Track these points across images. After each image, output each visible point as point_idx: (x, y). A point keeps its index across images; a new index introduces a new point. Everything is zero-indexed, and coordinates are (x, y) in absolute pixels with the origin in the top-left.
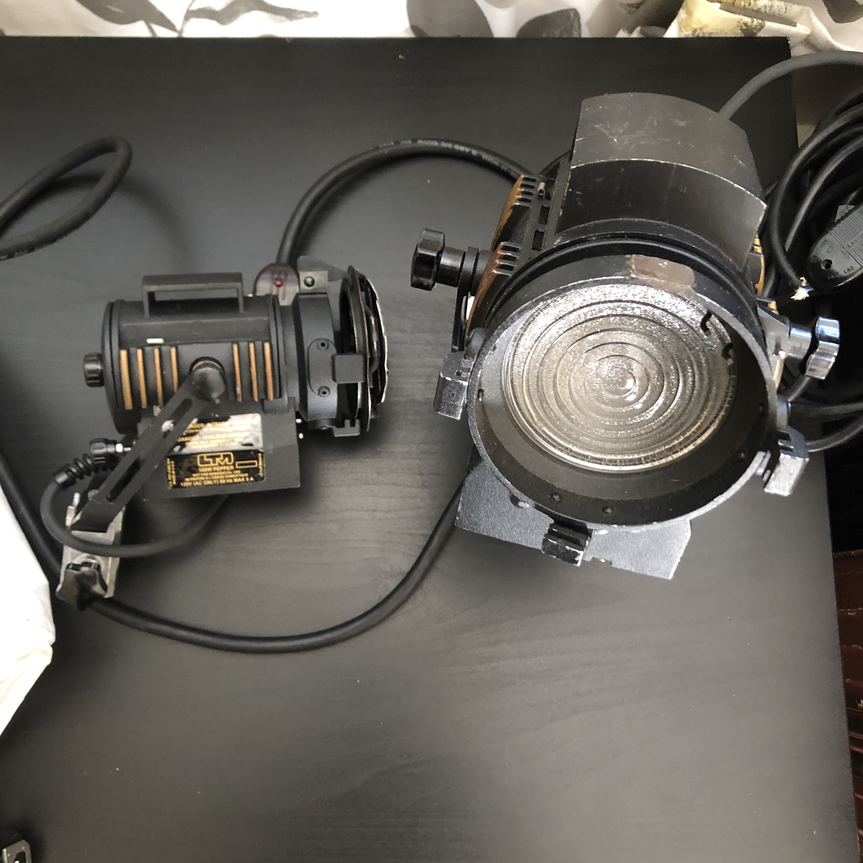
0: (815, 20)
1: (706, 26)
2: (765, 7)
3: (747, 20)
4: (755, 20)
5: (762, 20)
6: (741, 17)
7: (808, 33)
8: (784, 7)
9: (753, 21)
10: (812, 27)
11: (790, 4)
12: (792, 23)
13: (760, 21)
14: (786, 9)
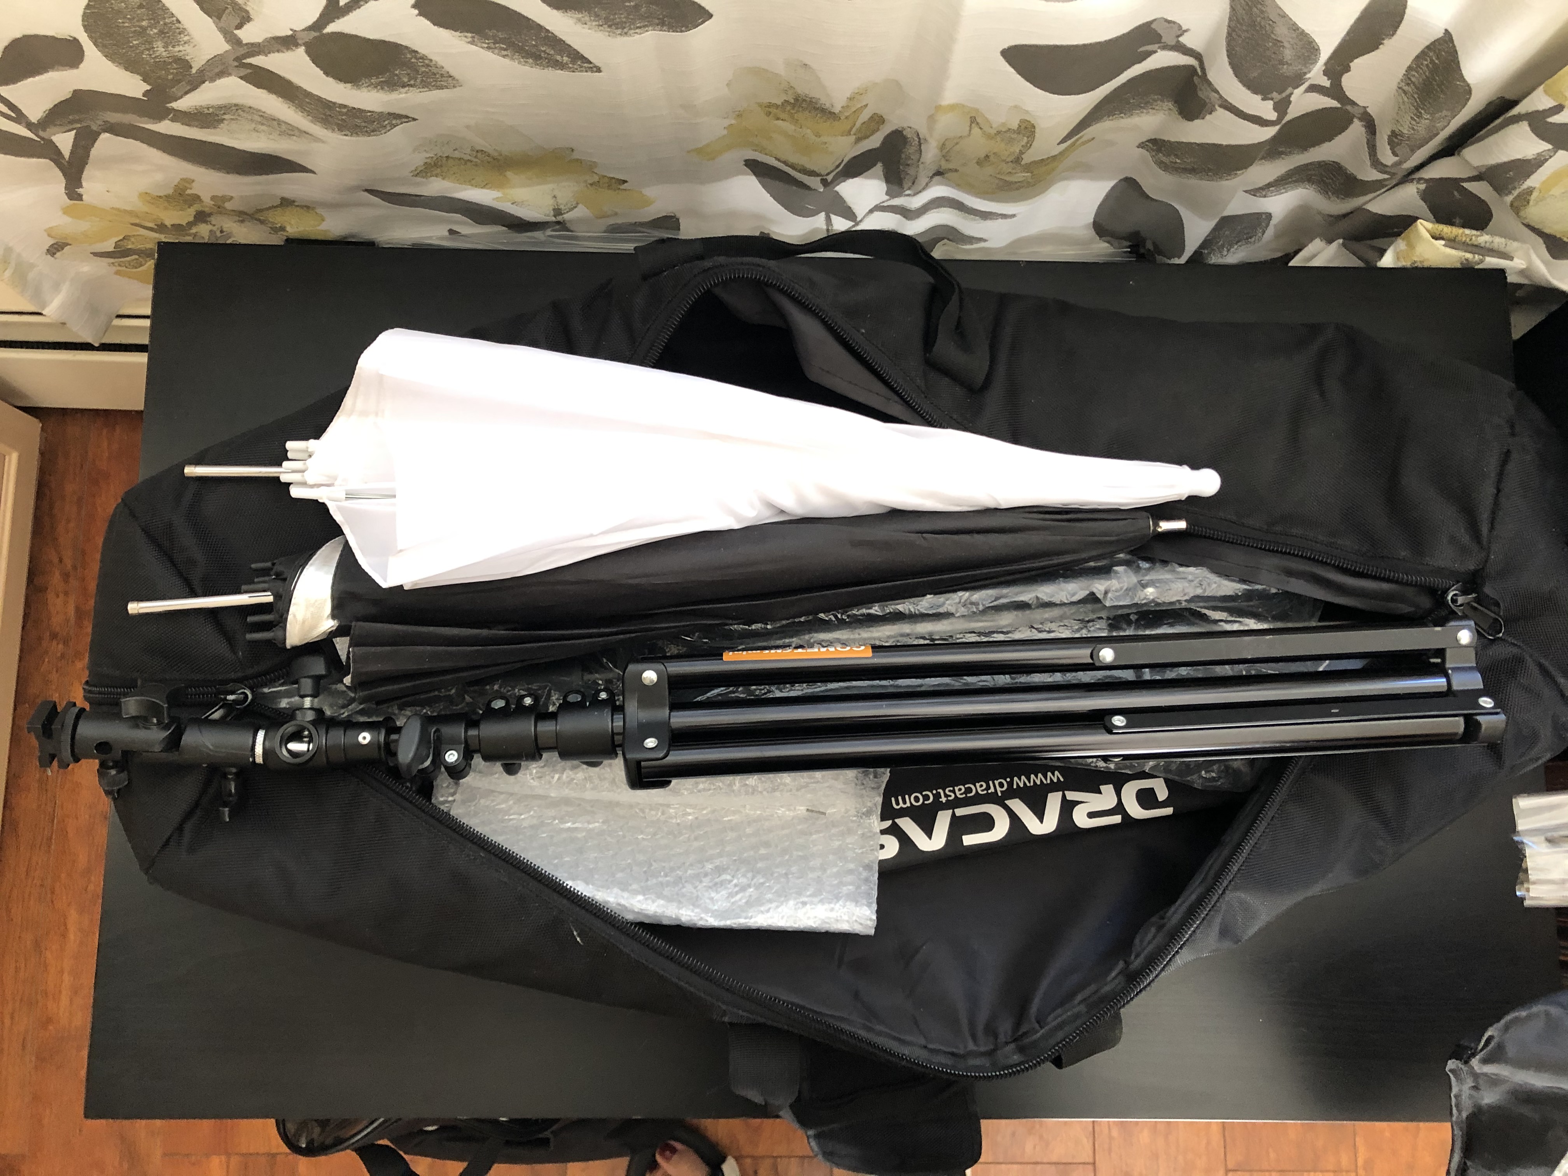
0: (1534, 257)
1: (1428, 260)
2: (1486, 242)
3: (1469, 256)
4: (1476, 256)
5: (1482, 256)
6: (1464, 254)
7: (1524, 267)
8: (1504, 243)
9: (1474, 257)
10: (1530, 261)
11: (1511, 241)
12: (1509, 257)
13: (1481, 257)
14: (1506, 245)
